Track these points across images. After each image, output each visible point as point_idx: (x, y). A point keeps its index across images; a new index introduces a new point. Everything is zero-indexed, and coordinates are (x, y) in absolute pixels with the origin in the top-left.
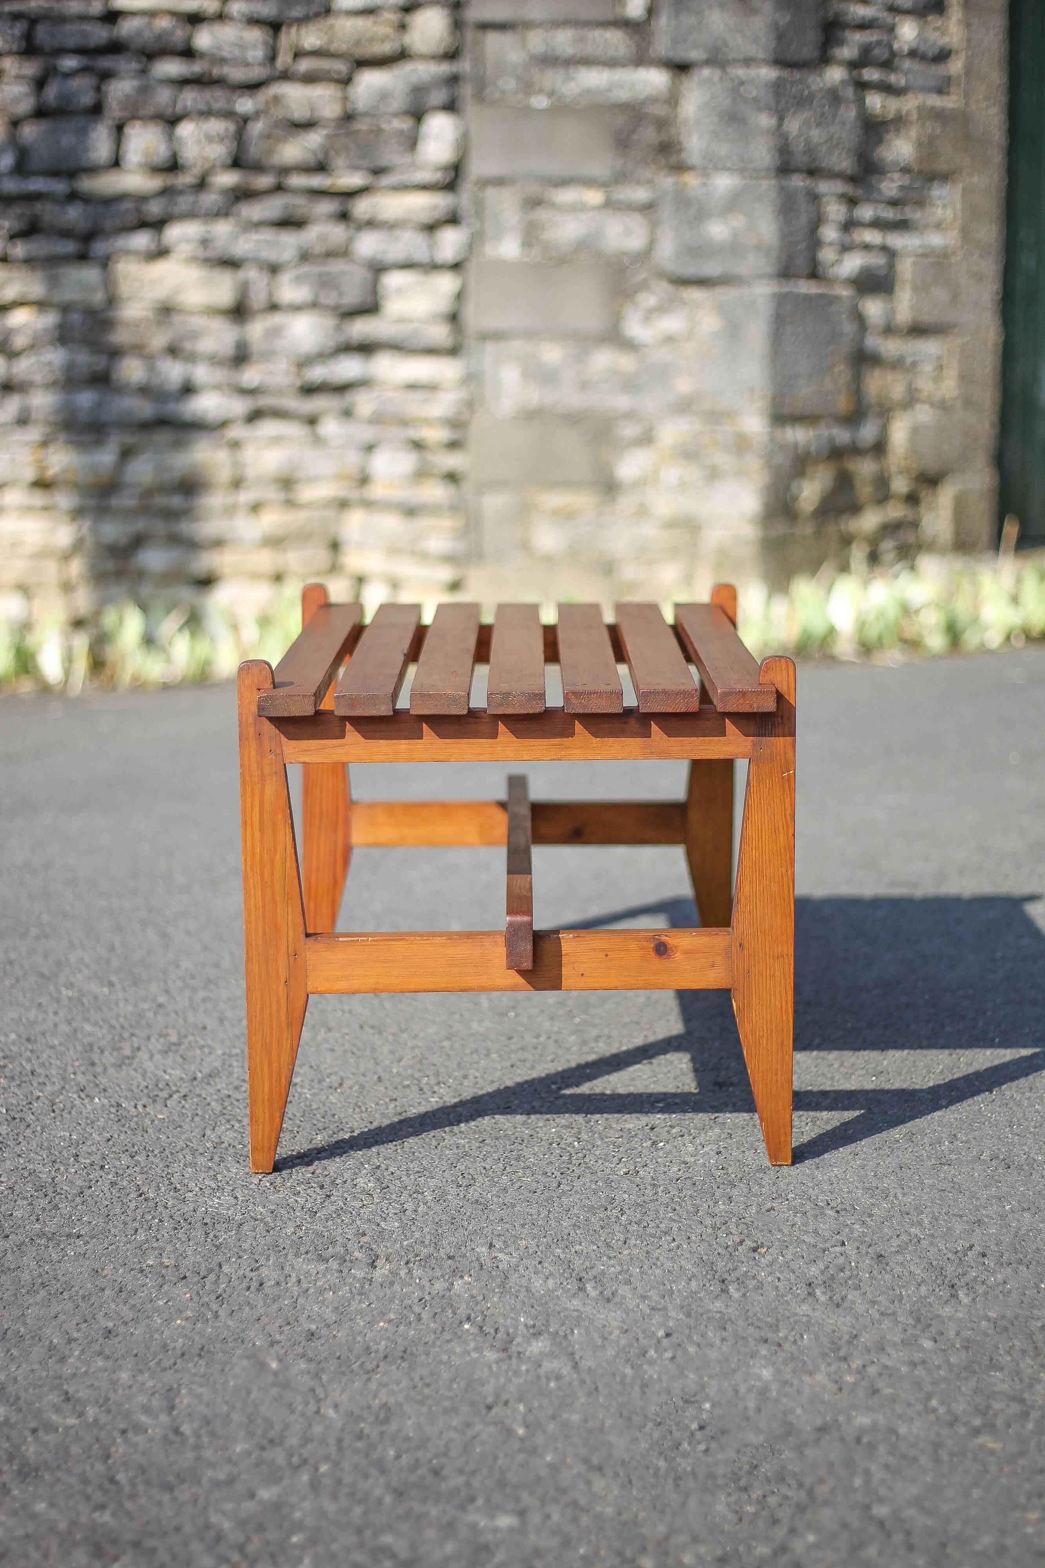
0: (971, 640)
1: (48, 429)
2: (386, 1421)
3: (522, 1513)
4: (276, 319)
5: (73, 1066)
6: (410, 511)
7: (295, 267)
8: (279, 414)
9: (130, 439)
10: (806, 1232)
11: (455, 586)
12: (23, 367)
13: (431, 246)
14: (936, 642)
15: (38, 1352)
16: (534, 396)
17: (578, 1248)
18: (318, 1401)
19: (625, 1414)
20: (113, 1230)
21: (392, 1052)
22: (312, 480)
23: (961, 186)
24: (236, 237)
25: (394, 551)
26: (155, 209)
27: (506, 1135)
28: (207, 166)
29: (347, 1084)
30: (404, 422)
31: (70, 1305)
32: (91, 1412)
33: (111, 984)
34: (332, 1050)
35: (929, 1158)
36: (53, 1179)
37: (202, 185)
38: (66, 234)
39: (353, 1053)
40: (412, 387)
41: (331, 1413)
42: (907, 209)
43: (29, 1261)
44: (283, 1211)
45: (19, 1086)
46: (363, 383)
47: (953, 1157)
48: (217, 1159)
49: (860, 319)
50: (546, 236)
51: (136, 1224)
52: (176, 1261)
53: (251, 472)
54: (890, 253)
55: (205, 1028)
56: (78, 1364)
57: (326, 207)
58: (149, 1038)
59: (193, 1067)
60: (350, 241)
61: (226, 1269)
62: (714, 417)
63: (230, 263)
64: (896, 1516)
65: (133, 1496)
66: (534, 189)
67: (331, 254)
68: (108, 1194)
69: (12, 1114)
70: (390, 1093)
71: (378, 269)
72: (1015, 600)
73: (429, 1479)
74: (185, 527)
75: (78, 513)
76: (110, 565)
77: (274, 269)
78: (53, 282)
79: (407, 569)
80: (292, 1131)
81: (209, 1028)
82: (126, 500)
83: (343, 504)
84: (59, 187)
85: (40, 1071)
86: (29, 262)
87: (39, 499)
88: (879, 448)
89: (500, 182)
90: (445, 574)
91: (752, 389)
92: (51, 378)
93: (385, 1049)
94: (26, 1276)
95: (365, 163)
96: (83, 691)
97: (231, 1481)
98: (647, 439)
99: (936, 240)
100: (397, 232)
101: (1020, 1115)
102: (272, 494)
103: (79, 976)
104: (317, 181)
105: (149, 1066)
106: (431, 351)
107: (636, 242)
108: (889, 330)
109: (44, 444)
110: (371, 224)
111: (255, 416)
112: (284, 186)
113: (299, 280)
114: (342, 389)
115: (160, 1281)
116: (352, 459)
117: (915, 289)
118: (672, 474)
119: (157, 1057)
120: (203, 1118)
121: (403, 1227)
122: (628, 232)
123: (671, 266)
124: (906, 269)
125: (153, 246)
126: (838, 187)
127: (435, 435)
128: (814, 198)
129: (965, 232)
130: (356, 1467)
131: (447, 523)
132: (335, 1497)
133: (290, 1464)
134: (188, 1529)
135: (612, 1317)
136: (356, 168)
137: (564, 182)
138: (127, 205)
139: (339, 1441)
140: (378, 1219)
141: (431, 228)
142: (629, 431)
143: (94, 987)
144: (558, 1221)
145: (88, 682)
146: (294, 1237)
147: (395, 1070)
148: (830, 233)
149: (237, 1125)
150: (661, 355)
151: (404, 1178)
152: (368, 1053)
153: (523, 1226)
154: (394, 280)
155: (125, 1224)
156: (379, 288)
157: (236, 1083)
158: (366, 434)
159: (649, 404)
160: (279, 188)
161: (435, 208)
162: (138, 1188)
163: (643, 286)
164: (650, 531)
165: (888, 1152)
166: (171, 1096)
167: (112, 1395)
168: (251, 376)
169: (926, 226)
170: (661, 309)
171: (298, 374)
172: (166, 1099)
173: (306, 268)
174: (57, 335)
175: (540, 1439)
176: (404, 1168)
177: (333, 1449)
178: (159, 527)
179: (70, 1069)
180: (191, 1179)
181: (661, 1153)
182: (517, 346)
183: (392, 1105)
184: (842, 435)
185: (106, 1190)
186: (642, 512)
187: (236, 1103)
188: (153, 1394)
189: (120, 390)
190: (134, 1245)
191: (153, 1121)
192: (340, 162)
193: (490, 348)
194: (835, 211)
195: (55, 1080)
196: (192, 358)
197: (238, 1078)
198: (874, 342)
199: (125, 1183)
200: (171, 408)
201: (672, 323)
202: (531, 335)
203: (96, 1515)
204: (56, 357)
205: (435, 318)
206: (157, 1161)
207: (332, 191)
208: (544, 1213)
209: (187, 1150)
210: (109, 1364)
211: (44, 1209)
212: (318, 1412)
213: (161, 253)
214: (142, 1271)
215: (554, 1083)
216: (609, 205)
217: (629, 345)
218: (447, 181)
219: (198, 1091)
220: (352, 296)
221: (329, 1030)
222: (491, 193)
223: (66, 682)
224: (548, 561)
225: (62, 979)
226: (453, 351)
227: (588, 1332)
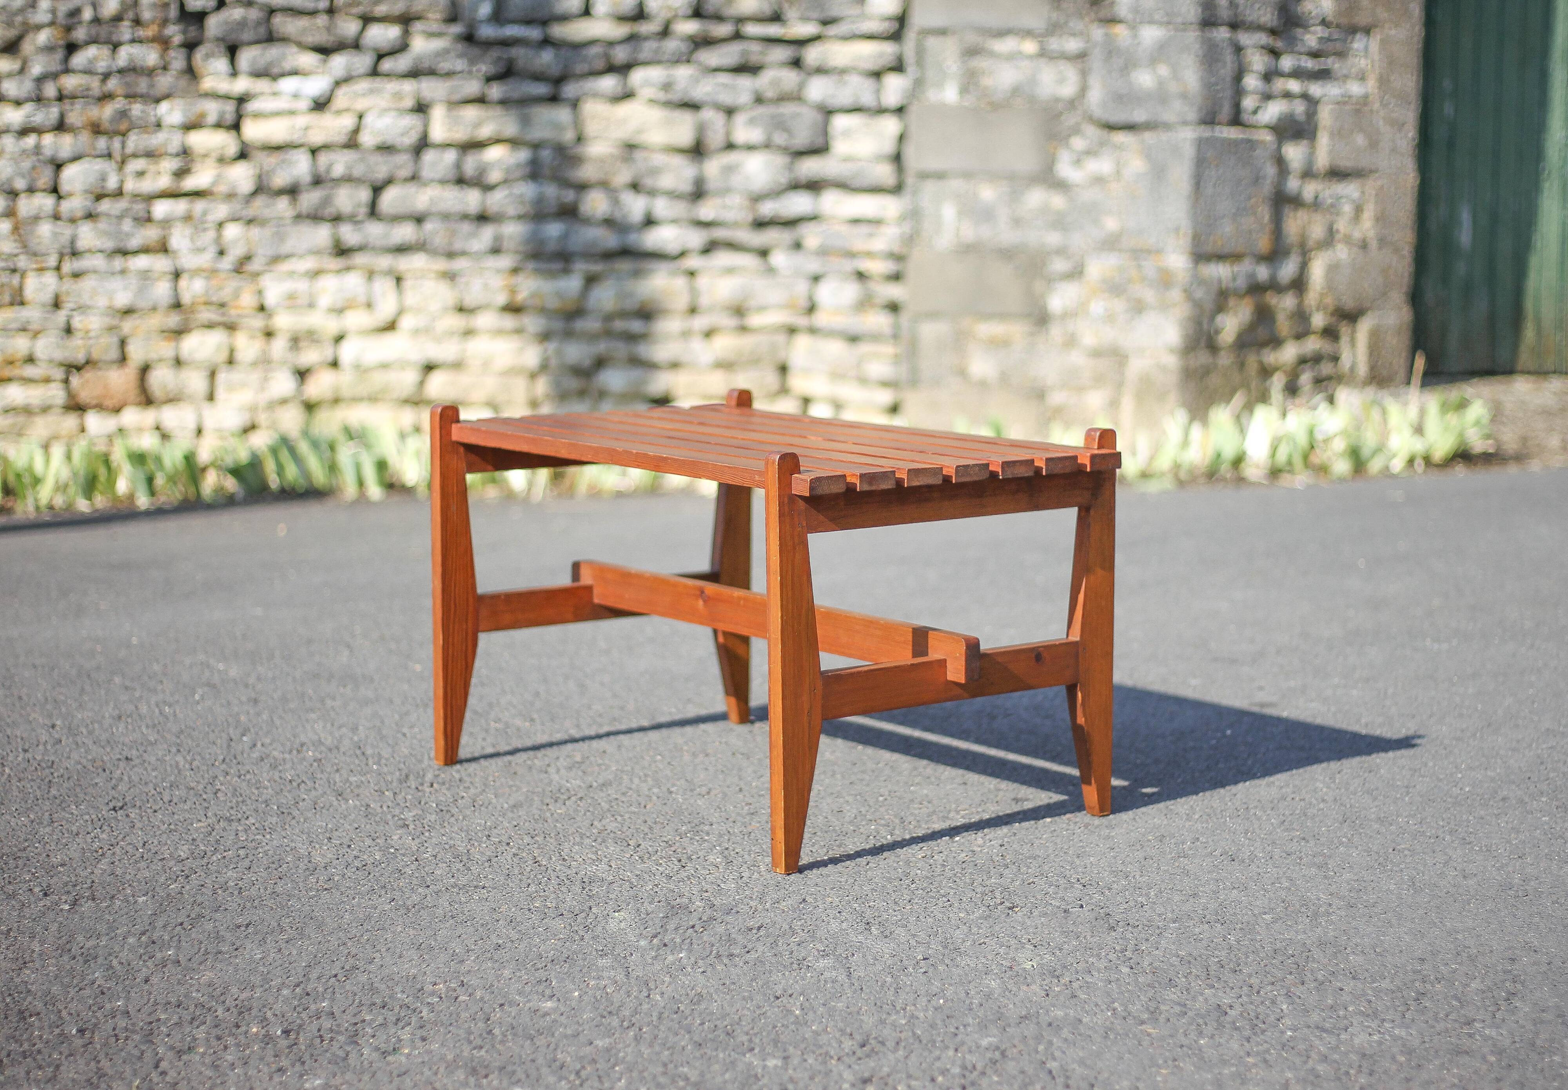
0: (1375, 466)
1: (518, 257)
2: (699, 1003)
3: (786, 1058)
4: (732, 157)
5: (494, 776)
6: (853, 339)
7: (751, 109)
8: (732, 246)
9: (596, 267)
10: (1054, 898)
11: (894, 409)
12: (497, 200)
13: (878, 92)
14: (1342, 467)
15: (443, 957)
16: (969, 232)
17: (871, 904)
18: (650, 990)
19: (878, 1004)
20: (511, 884)
21: (755, 772)
22: (762, 309)
23: (1378, 37)
24: (697, 81)
25: (837, 375)
26: (620, 55)
27: (834, 830)
28: (669, 15)
29: (713, 793)
30: (851, 255)
31: (472, 929)
32: (478, 994)
33: (532, 720)
34: (706, 769)
35: (1171, 853)
36: (468, 851)
37: (665, 32)
38: (538, 77)
39: (722, 771)
40: (856, 221)
41: (658, 997)
42: (1330, 60)
43: (444, 901)
44: (646, 876)
45: (448, 789)
46: (813, 218)
47: (1190, 852)
48: (599, 840)
49: (1280, 162)
50: (986, 81)
51: (529, 881)
52: (557, 904)
53: (704, 301)
54: (1312, 102)
55: (604, 752)
56: (473, 964)
57: (780, 54)
58: (558, 758)
59: (590, 779)
60: (801, 86)
61: (594, 910)
62: (1138, 253)
63: (692, 106)
64: (1063, 1069)
65: (502, 1042)
66: (972, 38)
67: (783, 98)
68: (510, 861)
69: (440, 807)
70: (746, 799)
71: (828, 112)
72: (1419, 430)
73: (723, 1036)
74: (643, 350)
75: (545, 337)
76: (574, 383)
77: (730, 112)
78: (525, 122)
79: (849, 392)
80: (662, 823)
81: (608, 751)
82: (591, 324)
83: (792, 331)
84: (534, 33)
85: (466, 778)
86: (504, 102)
87: (509, 322)
88: (1299, 284)
89: (942, 32)
90: (885, 397)
91: (1177, 229)
92: (521, 210)
93: (750, 770)
94: (440, 911)
95: (815, 15)
96: (544, 497)
97: (576, 1035)
98: (1076, 273)
99: (1355, 89)
100: (847, 78)
101: (1256, 826)
102: (728, 321)
103: (506, 713)
104: (773, 30)
105: (556, 777)
106: (876, 190)
107: (1068, 90)
108: (1308, 174)
109: (515, 271)
110: (821, 71)
111: (709, 248)
112: (742, 33)
113: (752, 122)
114: (791, 223)
115: (542, 916)
116: (802, 287)
117: (1332, 135)
118: (1097, 307)
119: (563, 772)
120: (593, 813)
121: (738, 888)
122: (1061, 81)
123: (1098, 112)
124: (1325, 116)
125: (619, 90)
126: (1263, 38)
127: (878, 267)
128: (1238, 49)
129: (1383, 81)
130: (669, 1029)
131: (888, 349)
132: (651, 1045)
133: (622, 1026)
134: (540, 1061)
135: (886, 948)
136: (805, 19)
137: (1001, 33)
138: (594, 50)
139: (661, 1014)
140: (719, 882)
141: (877, 75)
142: (1059, 265)
143: (518, 722)
144: (861, 886)
145: (548, 491)
146: (651, 892)
147: (754, 784)
148: (1251, 82)
149: (619, 818)
150: (1089, 195)
151: (746, 856)
152: (735, 772)
153: (832, 889)
154: (840, 122)
155: (521, 880)
156: (830, 129)
157: (624, 790)
158: (813, 265)
159: (1077, 241)
160: (737, 36)
161: (881, 55)
162: (535, 858)
163: (1076, 131)
164: (1077, 358)
165: (1139, 847)
166: (569, 798)
167: (496, 984)
168: (707, 211)
169: (1346, 77)
170: (1090, 153)
171: (753, 209)
172: (565, 800)
173: (761, 110)
174: (528, 170)
175: (811, 1016)
176: (747, 849)
177: (655, 1018)
178: (620, 349)
179: (491, 778)
180: (577, 853)
181: (955, 844)
182: (955, 184)
183: (747, 808)
184: (1263, 273)
185: (509, 858)
186: (1071, 342)
187: (621, 804)
188: (526, 984)
189: (587, 221)
190: (526, 893)
191: (552, 815)
192: (791, 14)
193: (930, 187)
194: (1257, 61)
195: (478, 785)
196: (652, 193)
197: (626, 787)
198: (1293, 184)
199: (524, 855)
200: (633, 238)
201: (1103, 165)
202: (967, 175)
203: (475, 1052)
204: (527, 190)
205: (879, 158)
206: (552, 841)
207: (786, 39)
208: (851, 881)
209: (577, 834)
210: (496, 965)
211: (458, 870)
212: (648, 996)
213: (627, 95)
214: (529, 910)
215: (881, 796)
216: (1043, 54)
217: (1061, 186)
218: (892, 31)
219: (592, 795)
220: (802, 138)
221: (707, 755)
222: (932, 42)
223: (529, 489)
224: (983, 385)
225: (492, 715)
226: (897, 189)
227: (864, 956)
